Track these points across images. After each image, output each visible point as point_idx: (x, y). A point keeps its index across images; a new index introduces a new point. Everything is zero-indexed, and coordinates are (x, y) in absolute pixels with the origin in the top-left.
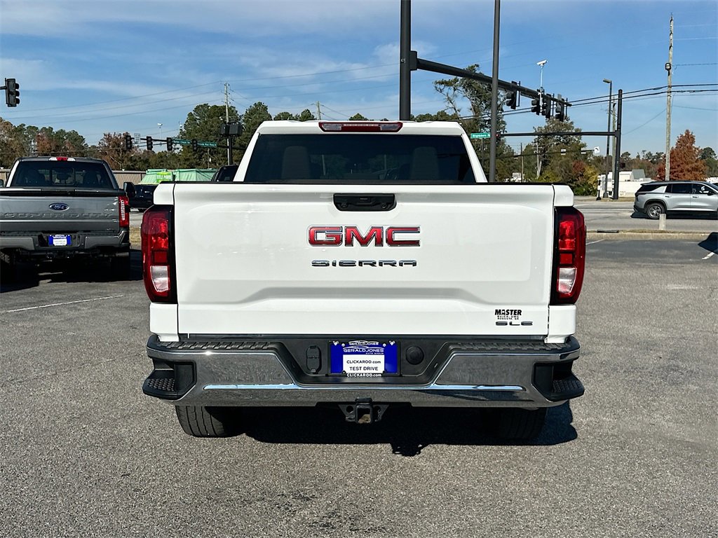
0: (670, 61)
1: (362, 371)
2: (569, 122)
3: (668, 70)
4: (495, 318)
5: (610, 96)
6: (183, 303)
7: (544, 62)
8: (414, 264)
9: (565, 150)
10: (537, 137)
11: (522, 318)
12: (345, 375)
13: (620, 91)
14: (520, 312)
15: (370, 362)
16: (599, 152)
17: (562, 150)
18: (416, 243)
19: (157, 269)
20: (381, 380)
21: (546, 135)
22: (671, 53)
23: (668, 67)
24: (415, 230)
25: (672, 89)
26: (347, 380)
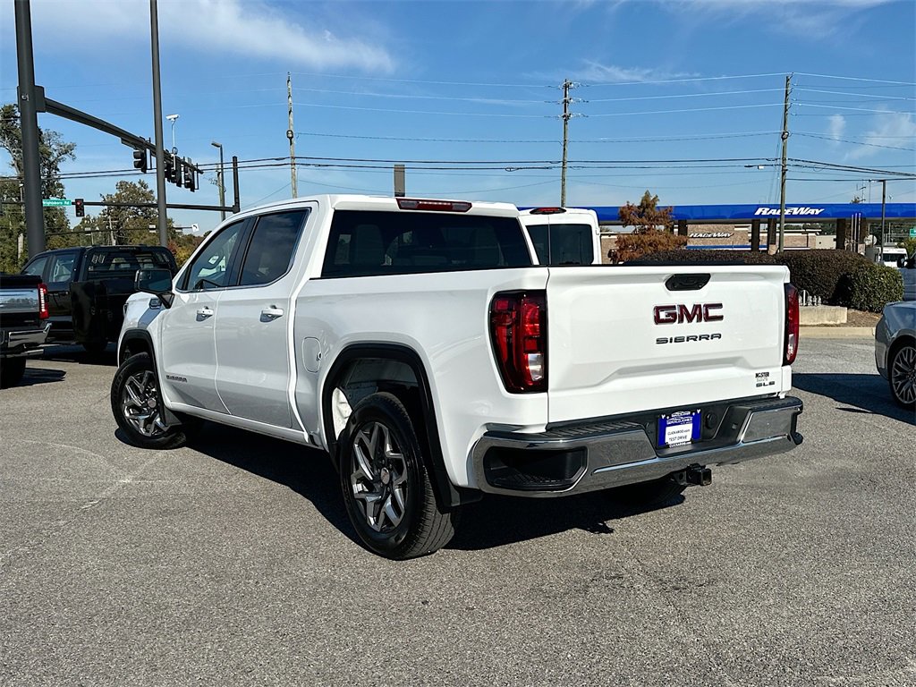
0: (292, 128)
1: (676, 441)
2: (148, 190)
3: (291, 138)
4: (756, 381)
5: (222, 164)
6: (554, 390)
7: (176, 116)
8: (720, 336)
9: (154, 227)
10: (106, 207)
11: (770, 379)
12: (668, 446)
13: (235, 158)
14: (767, 374)
15: (682, 431)
16: (198, 230)
17: (151, 226)
18: (720, 318)
19: (531, 357)
20: (689, 448)
21: (118, 206)
22: (291, 119)
23: (290, 135)
24: (719, 306)
25: (296, 161)
26: (669, 451)
